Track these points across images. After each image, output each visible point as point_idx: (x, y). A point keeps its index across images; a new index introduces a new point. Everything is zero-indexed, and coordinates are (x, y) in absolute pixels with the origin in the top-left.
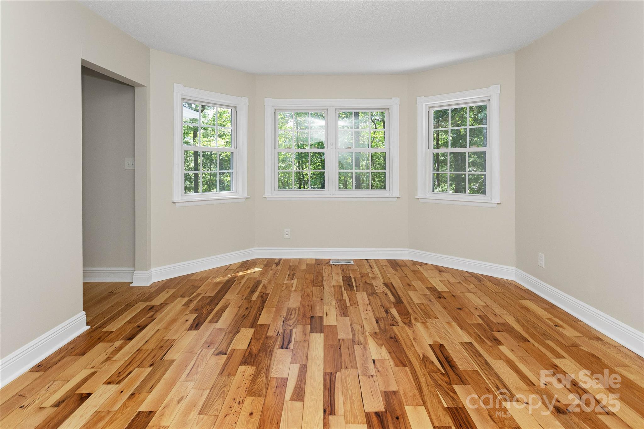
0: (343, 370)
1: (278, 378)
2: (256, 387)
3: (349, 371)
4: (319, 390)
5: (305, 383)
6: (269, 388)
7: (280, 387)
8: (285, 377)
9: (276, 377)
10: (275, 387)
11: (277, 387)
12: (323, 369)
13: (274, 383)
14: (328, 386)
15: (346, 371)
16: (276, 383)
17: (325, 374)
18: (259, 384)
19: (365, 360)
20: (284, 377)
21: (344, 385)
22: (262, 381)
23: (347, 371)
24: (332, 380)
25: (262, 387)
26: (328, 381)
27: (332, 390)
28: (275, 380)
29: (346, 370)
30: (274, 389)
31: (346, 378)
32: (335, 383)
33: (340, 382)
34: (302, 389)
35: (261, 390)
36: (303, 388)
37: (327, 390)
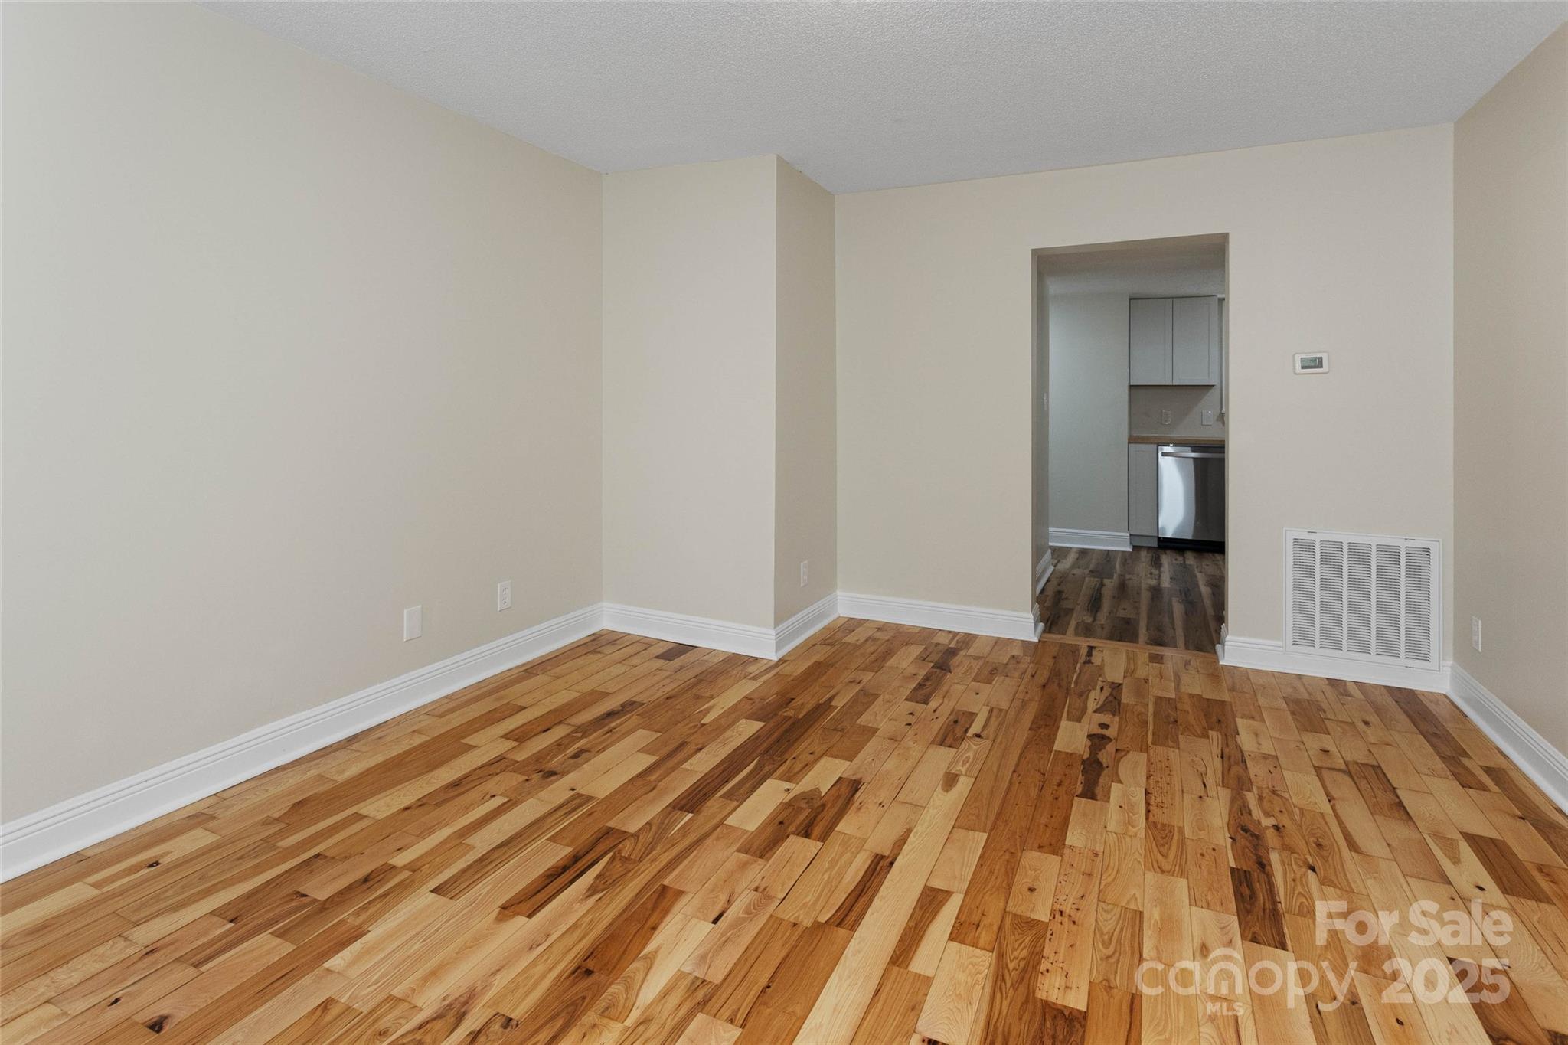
0: (807, 922)
1: (973, 946)
2: (1028, 939)
3: (796, 915)
4: (884, 898)
5: (910, 918)
6: (995, 928)
7: (970, 923)
8: (955, 944)
9: (978, 950)
10: (982, 925)
11: (978, 926)
12: (853, 940)
13: (985, 936)
14: (863, 899)
15: (802, 916)
16: (981, 933)
17: (853, 928)
18: (1021, 944)
19: (734, 929)
20: (960, 944)
21: (829, 891)
22: (1014, 950)
23: (799, 916)
24: (845, 913)
25: (1014, 934)
26: (857, 909)
27: (857, 893)
28: (982, 942)
29: (800, 919)
30: (985, 921)
31: (814, 904)
32: (844, 902)
33: (832, 900)
34: (921, 908)
35: (1015, 929)
36: (918, 910)
37: (870, 892)
